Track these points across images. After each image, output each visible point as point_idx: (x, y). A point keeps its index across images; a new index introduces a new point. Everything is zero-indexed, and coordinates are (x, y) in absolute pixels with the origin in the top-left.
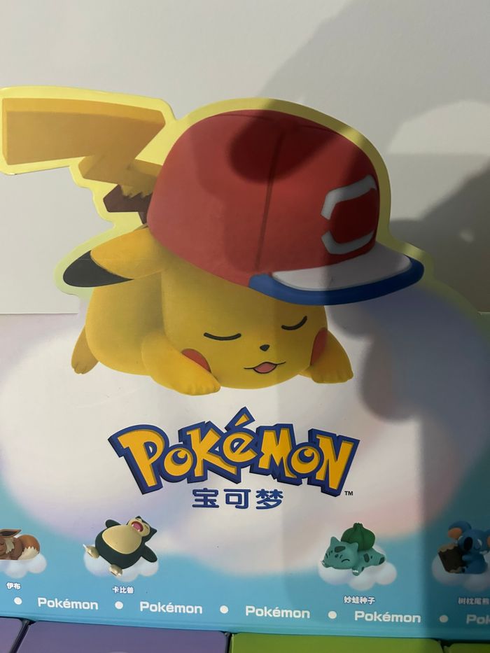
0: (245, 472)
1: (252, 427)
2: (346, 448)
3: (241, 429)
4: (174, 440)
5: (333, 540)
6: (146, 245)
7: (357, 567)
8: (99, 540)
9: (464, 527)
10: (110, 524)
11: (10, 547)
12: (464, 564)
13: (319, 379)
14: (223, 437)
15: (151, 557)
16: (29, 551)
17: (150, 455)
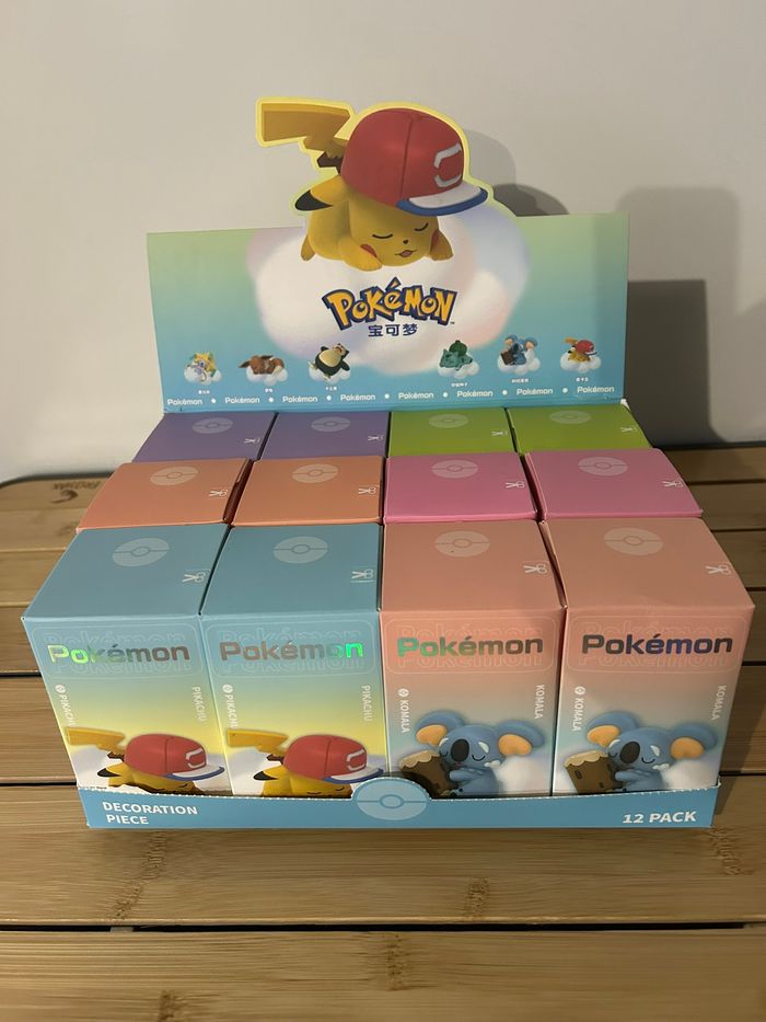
0: (396, 314)
1: (400, 288)
2: (450, 297)
3: (394, 290)
4: (357, 298)
5: (445, 351)
6: (340, 186)
7: (458, 366)
8: (317, 358)
9: (513, 338)
10: (323, 349)
11: (267, 366)
12: (514, 359)
13: (435, 259)
14: (384, 295)
15: (346, 368)
16: (278, 368)
17: (345, 307)
